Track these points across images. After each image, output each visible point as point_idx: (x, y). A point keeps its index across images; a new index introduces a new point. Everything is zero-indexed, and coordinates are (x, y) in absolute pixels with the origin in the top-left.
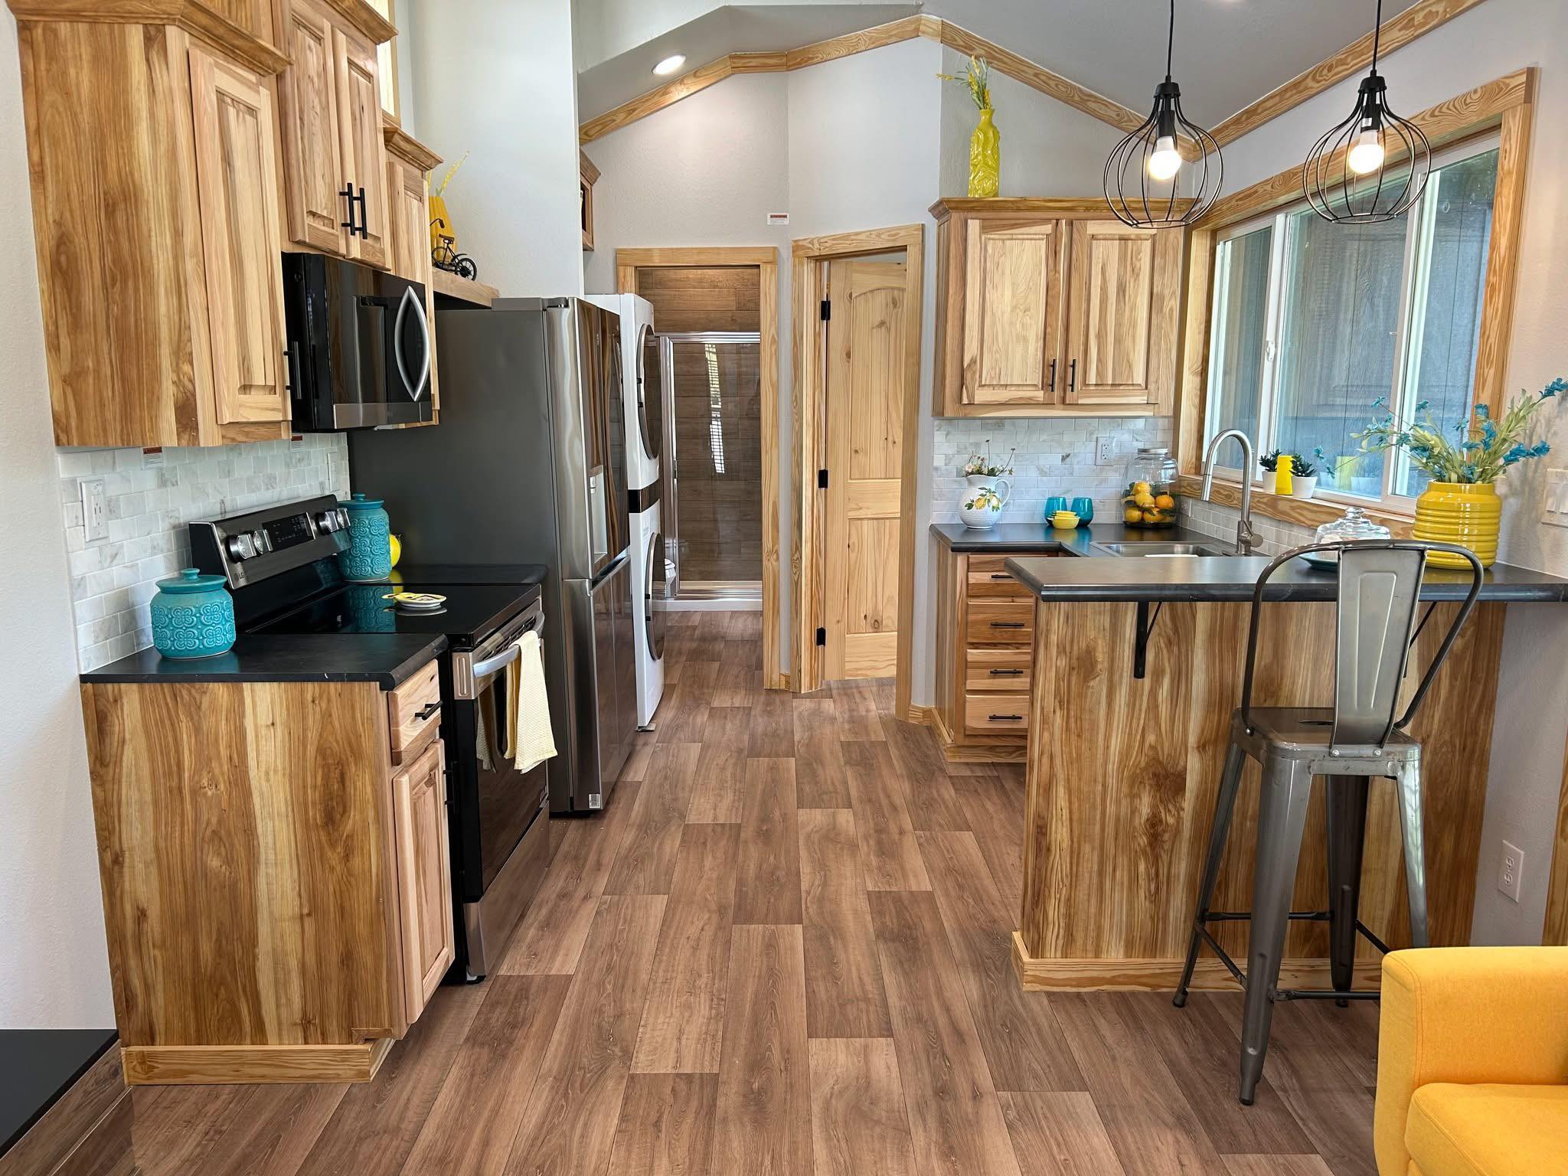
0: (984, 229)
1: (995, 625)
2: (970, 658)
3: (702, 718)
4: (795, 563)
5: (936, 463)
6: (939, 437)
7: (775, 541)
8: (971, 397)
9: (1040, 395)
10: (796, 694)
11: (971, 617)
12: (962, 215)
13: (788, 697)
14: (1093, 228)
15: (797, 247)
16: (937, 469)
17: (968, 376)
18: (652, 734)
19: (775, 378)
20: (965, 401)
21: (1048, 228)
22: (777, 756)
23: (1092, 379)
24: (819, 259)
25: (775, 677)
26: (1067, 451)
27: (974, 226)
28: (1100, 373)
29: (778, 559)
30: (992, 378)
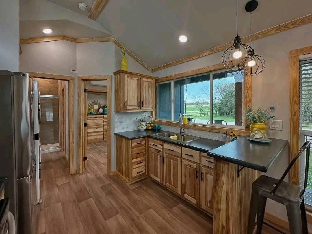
0: (128, 77)
1: (137, 154)
2: (133, 162)
3: (57, 191)
4: (78, 144)
5: (115, 121)
6: (116, 116)
7: (73, 139)
8: (126, 108)
9: (137, 108)
10: (79, 174)
11: (133, 153)
12: (123, 74)
13: (78, 175)
14: (144, 79)
15: (79, 78)
16: (115, 122)
17: (126, 104)
18: (41, 204)
19: (73, 104)
20: (125, 109)
21: (137, 78)
22: (86, 199)
23: (145, 105)
24: (83, 80)
25: (73, 171)
26: (137, 117)
27: (126, 76)
28: (146, 104)
29: (74, 144)
30: (130, 104)
